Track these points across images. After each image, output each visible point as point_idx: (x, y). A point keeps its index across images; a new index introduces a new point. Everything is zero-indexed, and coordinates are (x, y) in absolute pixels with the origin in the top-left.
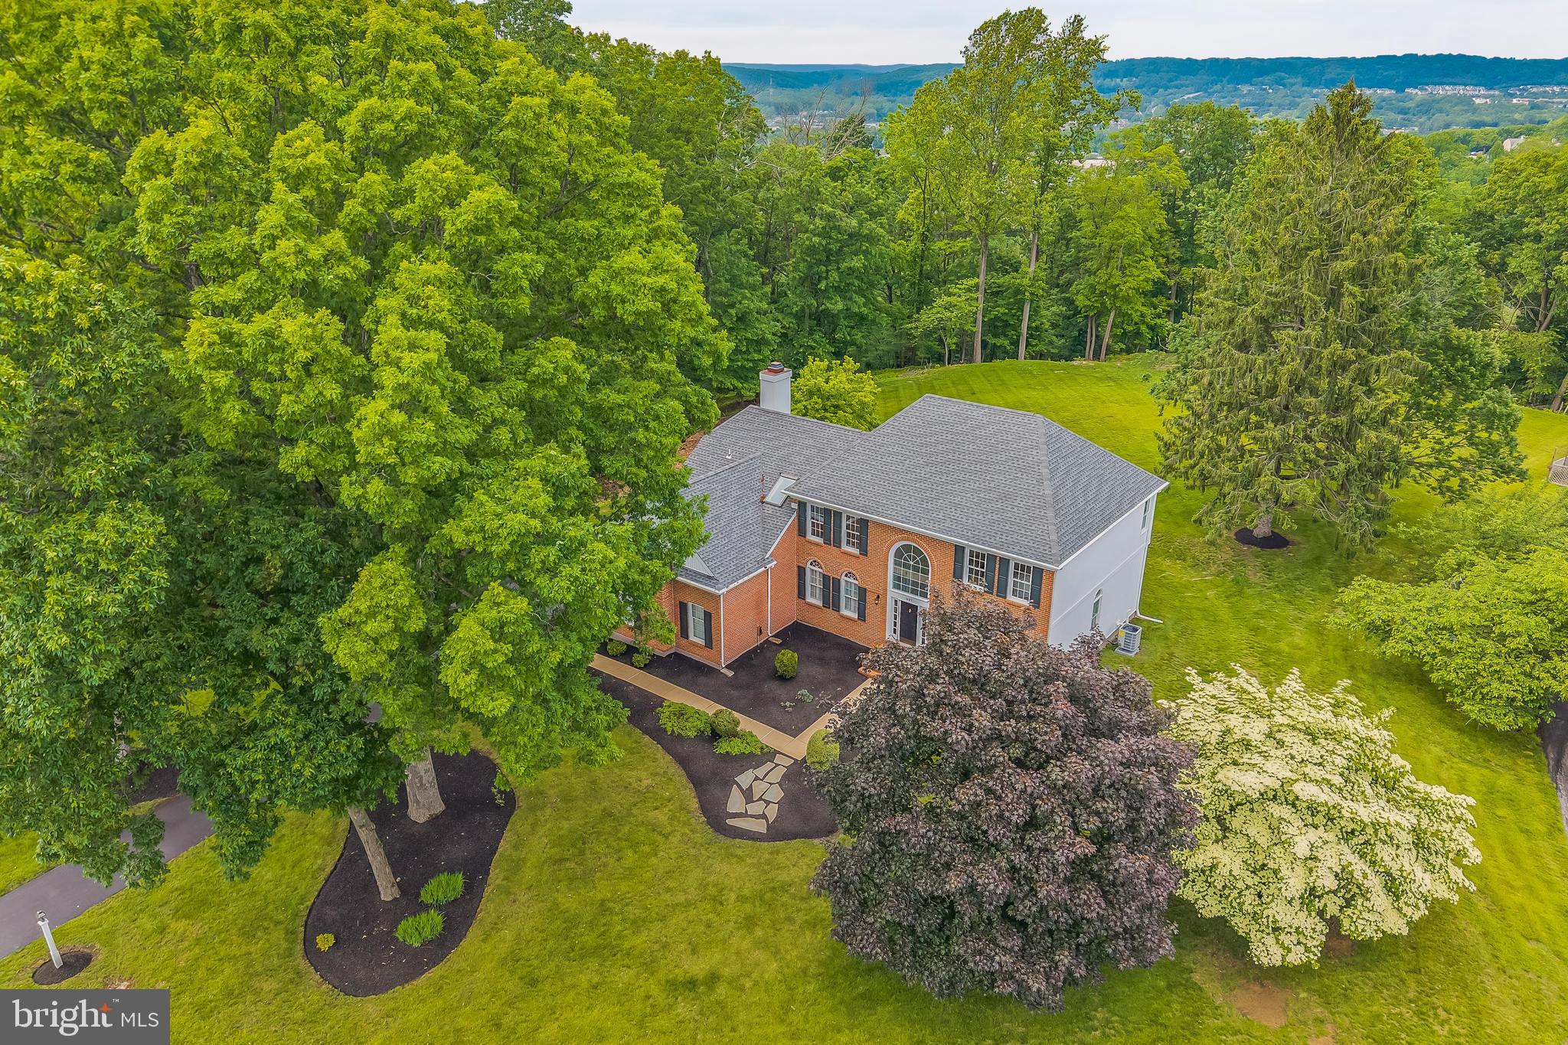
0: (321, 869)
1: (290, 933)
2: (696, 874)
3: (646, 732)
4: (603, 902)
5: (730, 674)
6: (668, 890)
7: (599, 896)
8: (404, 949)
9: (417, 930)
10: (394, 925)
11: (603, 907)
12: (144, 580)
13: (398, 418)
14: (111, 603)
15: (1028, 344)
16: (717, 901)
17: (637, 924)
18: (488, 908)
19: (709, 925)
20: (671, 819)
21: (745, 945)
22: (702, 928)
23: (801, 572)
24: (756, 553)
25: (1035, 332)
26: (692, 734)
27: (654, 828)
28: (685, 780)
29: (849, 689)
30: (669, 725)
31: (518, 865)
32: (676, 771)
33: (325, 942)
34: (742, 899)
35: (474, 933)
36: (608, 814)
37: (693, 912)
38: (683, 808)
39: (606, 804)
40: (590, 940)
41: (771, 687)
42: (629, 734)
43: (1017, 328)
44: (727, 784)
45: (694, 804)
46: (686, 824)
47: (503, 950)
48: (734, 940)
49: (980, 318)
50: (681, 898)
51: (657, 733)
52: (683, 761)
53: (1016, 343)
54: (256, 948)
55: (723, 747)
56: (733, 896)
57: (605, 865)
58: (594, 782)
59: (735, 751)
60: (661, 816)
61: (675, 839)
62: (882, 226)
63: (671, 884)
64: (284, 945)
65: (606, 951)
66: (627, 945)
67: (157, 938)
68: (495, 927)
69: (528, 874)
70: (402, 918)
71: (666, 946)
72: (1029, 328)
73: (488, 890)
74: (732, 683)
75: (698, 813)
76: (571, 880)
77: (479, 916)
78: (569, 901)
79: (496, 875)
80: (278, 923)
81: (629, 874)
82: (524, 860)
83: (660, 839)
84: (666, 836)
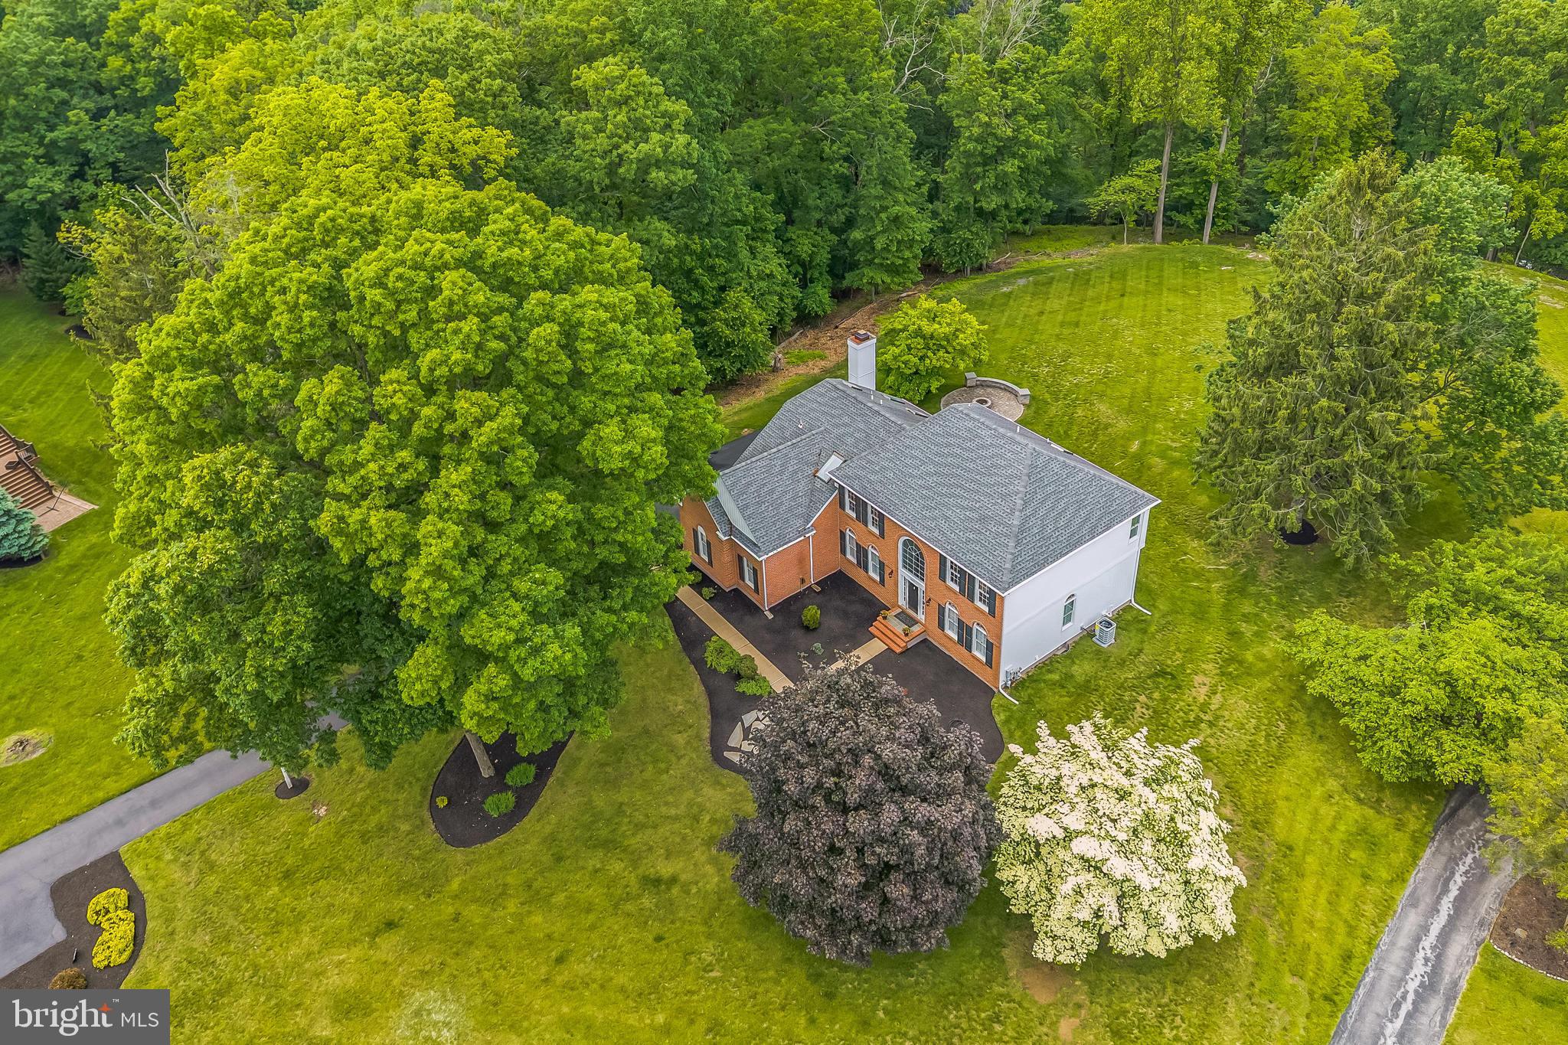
0: (452, 741)
1: (424, 789)
2: (690, 794)
3: (693, 662)
4: (621, 804)
5: (770, 616)
6: (666, 804)
7: (620, 800)
8: (487, 817)
9: (498, 804)
10: (486, 797)
11: (620, 809)
12: (299, 648)
13: (427, 583)
14: (281, 664)
15: (1214, 224)
16: (696, 819)
17: (639, 827)
18: (546, 796)
19: (683, 839)
20: (688, 743)
21: (703, 858)
22: (678, 840)
23: (843, 535)
24: (799, 522)
25: (1222, 213)
26: (724, 670)
27: (672, 748)
28: (707, 709)
29: (857, 645)
30: (710, 658)
31: (576, 761)
32: (704, 701)
33: (442, 802)
34: (713, 821)
35: (534, 812)
36: (646, 731)
37: (677, 826)
38: (698, 737)
39: (647, 721)
40: (604, 833)
41: (797, 634)
42: (680, 662)
43: (1203, 206)
44: (736, 719)
45: (706, 734)
46: (696, 750)
47: (548, 829)
48: (696, 854)
49: (1162, 197)
50: (673, 812)
51: (699, 664)
52: (711, 694)
53: (1201, 222)
54: (402, 796)
55: (744, 687)
56: (708, 818)
57: (632, 774)
58: (644, 700)
59: (749, 692)
60: (680, 740)
61: (684, 762)
62: (1040, 132)
63: (671, 799)
64: (419, 798)
65: (609, 845)
66: (626, 843)
67: (346, 777)
68: (547, 811)
69: (580, 772)
70: (491, 793)
71: (650, 849)
72: (1215, 207)
73: (551, 780)
74: (769, 627)
75: (707, 742)
76: (606, 782)
77: (541, 799)
78: (600, 800)
79: (558, 772)
80: (418, 780)
81: (645, 785)
82: (580, 759)
83: (674, 759)
84: (679, 758)
